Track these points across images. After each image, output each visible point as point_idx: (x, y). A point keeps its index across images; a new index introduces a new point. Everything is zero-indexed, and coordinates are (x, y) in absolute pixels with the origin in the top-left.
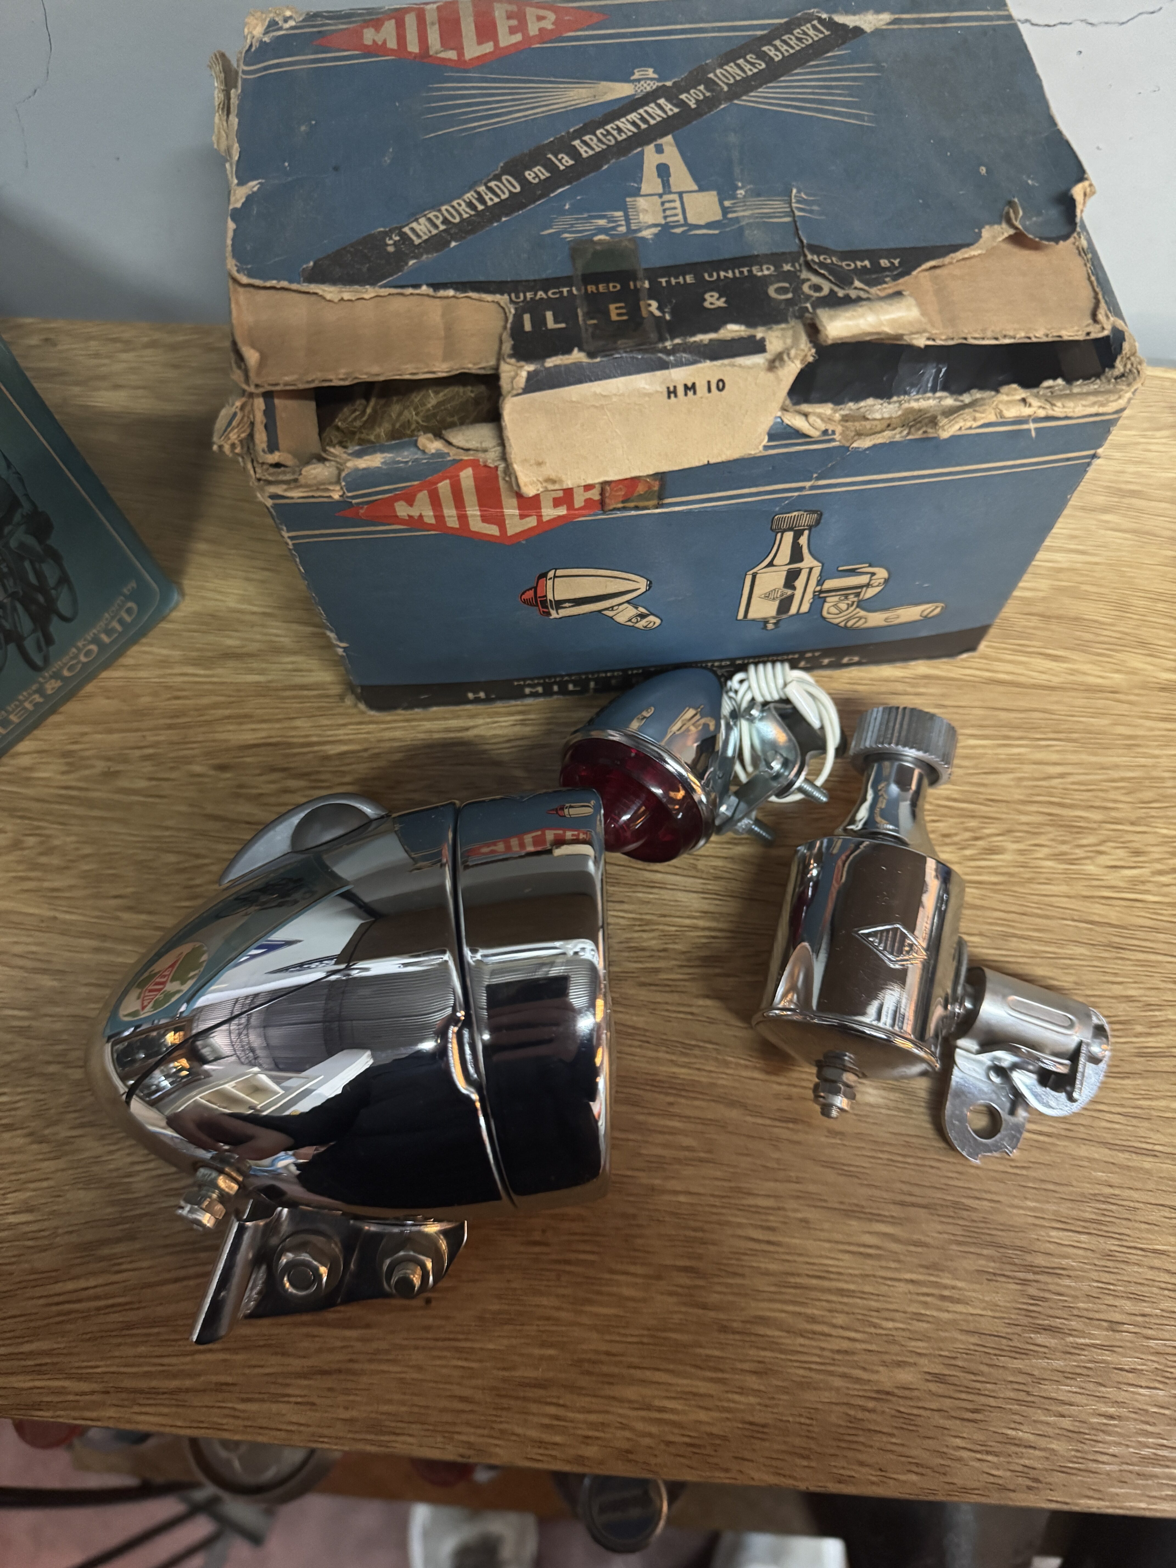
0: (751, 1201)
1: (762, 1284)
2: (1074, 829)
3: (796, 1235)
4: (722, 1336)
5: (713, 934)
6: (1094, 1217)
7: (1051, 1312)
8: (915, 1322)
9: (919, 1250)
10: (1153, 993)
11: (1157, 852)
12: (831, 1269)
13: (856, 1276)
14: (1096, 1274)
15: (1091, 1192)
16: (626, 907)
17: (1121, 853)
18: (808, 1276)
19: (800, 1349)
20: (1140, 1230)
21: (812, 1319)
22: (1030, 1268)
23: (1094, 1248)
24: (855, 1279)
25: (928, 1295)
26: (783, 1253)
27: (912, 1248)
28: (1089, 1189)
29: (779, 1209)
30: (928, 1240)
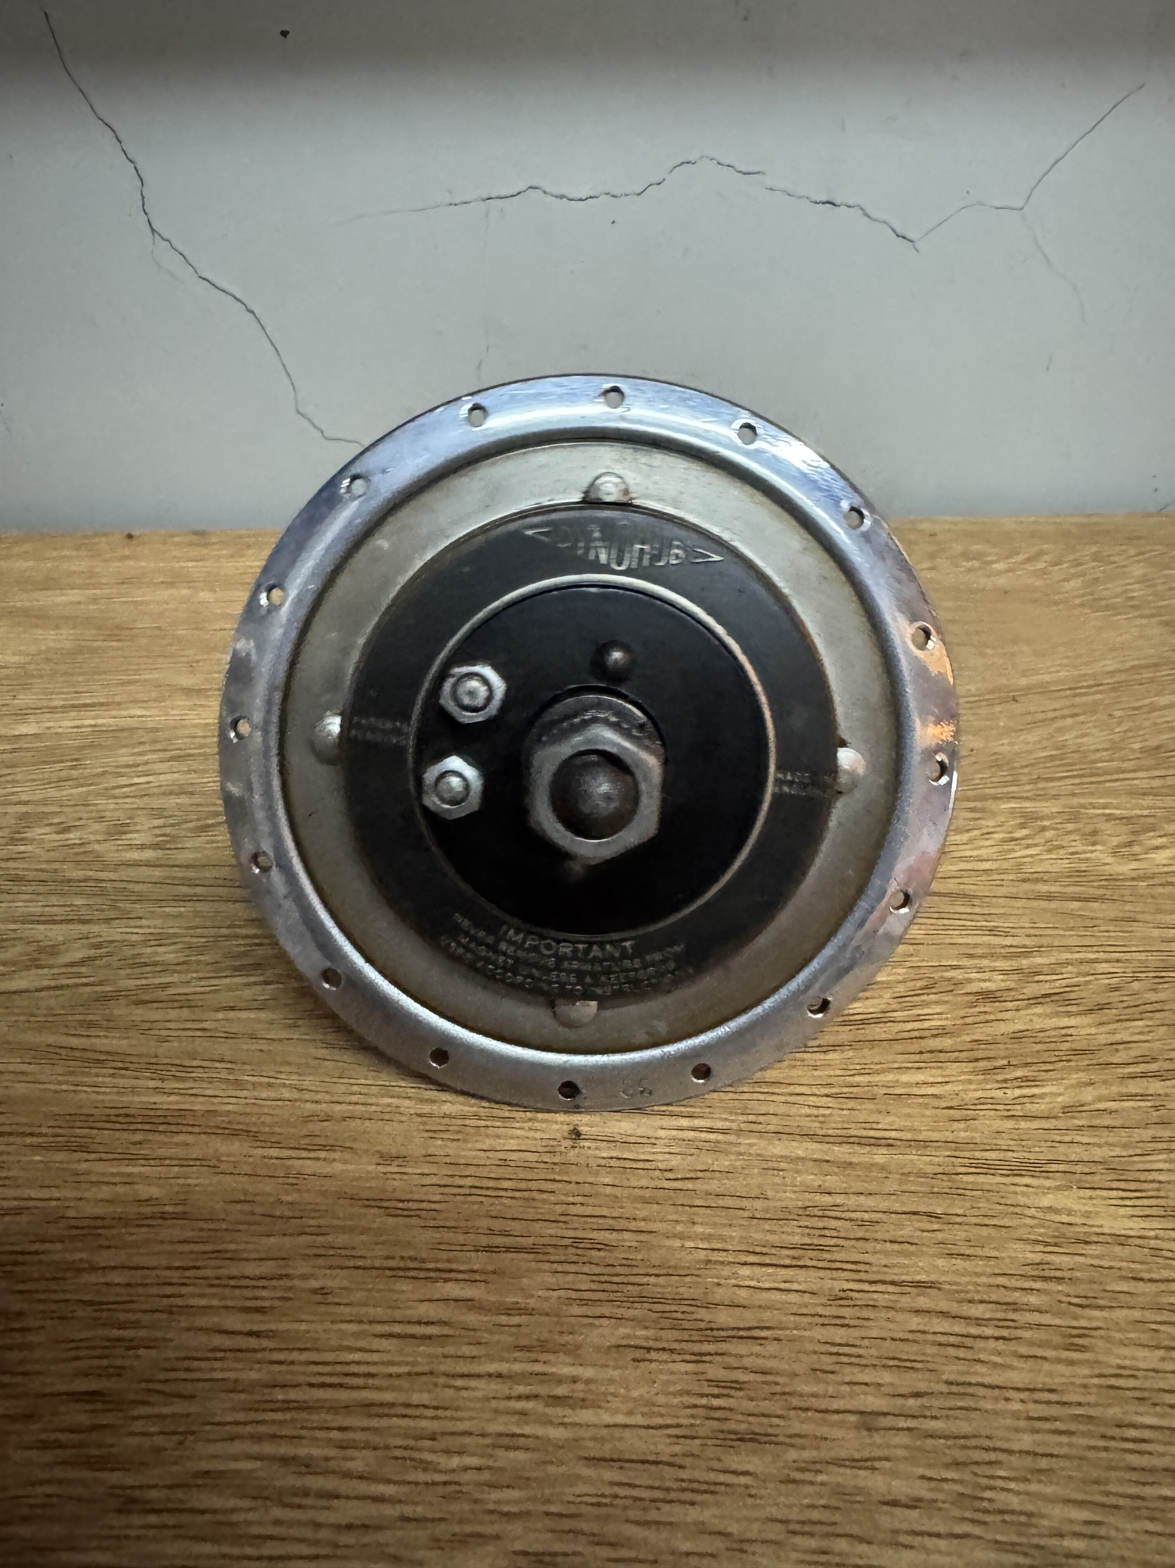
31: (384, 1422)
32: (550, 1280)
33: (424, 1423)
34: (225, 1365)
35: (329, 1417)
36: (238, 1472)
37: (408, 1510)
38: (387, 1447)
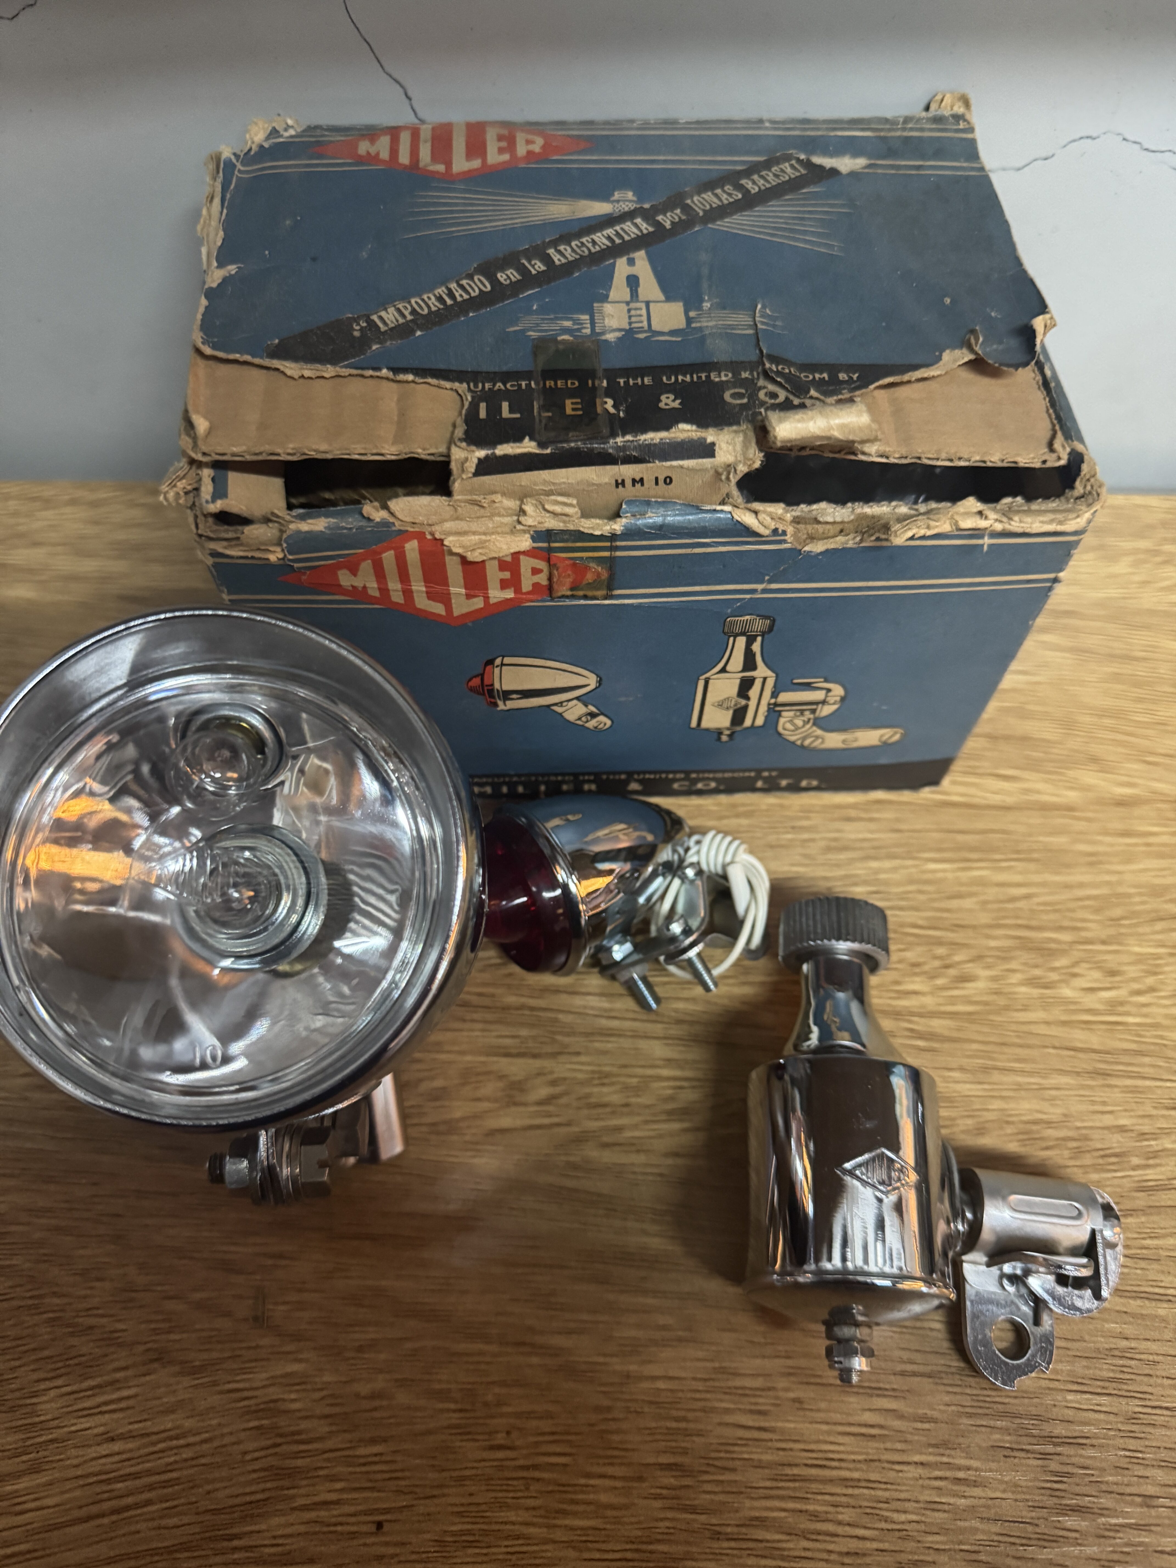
0: (738, 1382)
1: (756, 1477)
2: (1046, 951)
3: (790, 1418)
4: (715, 1544)
5: (678, 1083)
6: (1111, 1375)
7: (1077, 1489)
8: (928, 1512)
9: (926, 1426)
10: (1146, 1121)
11: (1132, 971)
12: (831, 1456)
13: (859, 1461)
14: (1122, 1441)
15: (1107, 1346)
16: (583, 1059)
17: (1097, 974)
18: (806, 1465)
19: (803, 1554)
20: (1162, 1386)
21: (815, 1516)
22: (1050, 1439)
23: (1115, 1410)
24: (859, 1466)
25: (941, 1478)
26: (777, 1440)
27: (919, 1425)
28: (1103, 1343)
29: (769, 1389)
30: (935, 1414)
31: (856, 1491)
32: (947, 1398)
33: (880, 1493)
34: (749, 1449)
35: (821, 1487)
36: (774, 1518)
37: (881, 1546)
38: (860, 1507)
